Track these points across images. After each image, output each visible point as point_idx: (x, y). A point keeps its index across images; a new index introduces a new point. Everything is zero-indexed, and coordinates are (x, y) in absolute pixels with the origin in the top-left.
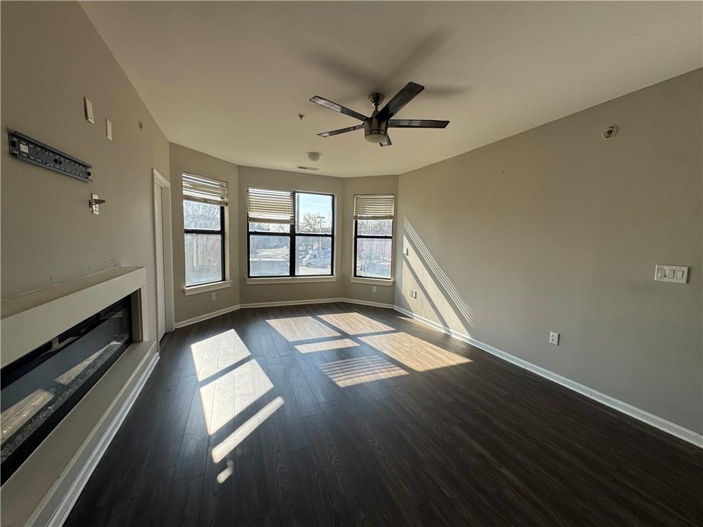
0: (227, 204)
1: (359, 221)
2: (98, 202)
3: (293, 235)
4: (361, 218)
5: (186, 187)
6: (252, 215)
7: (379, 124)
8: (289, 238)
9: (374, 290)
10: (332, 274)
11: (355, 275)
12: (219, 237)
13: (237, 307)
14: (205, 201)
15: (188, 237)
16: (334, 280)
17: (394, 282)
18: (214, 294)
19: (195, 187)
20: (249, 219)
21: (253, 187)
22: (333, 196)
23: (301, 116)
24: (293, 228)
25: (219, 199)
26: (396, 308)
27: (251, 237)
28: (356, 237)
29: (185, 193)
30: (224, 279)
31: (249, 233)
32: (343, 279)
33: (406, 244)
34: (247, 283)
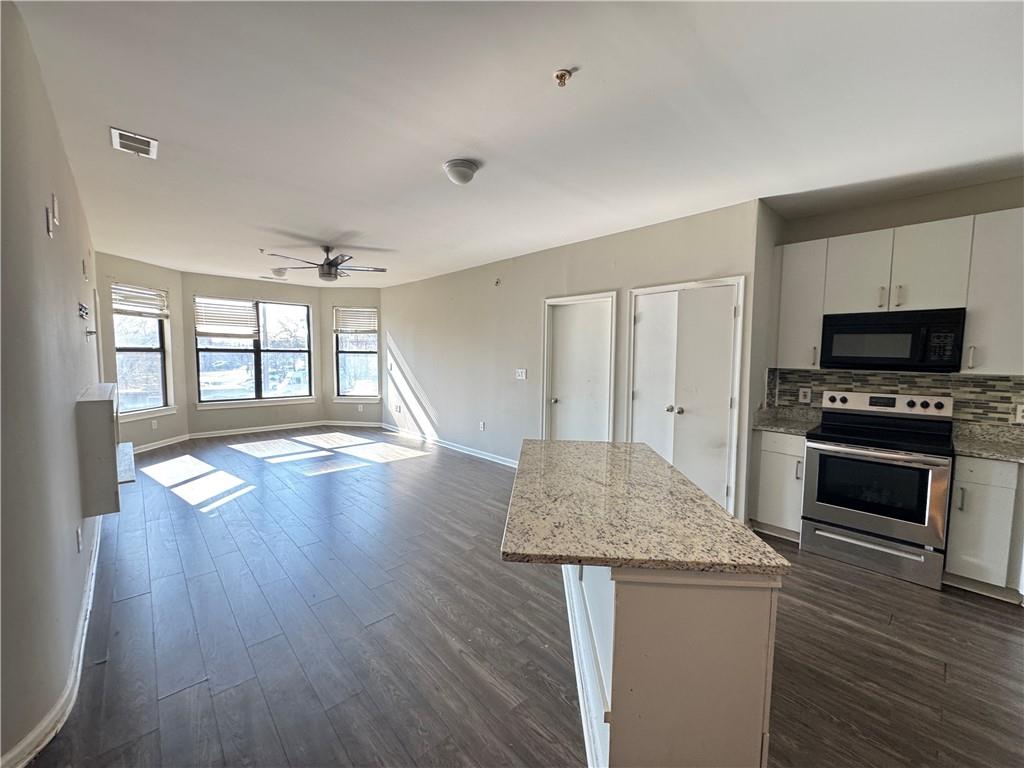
0: (167, 317)
1: (340, 335)
2: (91, 333)
3: (257, 350)
4: (342, 332)
5: (116, 300)
6: (201, 328)
7: (330, 269)
8: (253, 355)
9: (360, 408)
10: (311, 395)
11: (338, 395)
12: (158, 355)
13: (186, 437)
14: (140, 314)
15: (119, 356)
16: (313, 401)
17: (381, 399)
18: (155, 421)
19: (126, 299)
20: (197, 334)
21: (202, 296)
22: (308, 307)
23: (262, 250)
24: (257, 343)
25: (158, 312)
26: (384, 426)
27: (201, 354)
28: (338, 352)
29: (115, 306)
30: (166, 404)
31: (198, 350)
32: (324, 400)
33: (390, 360)
34: (199, 409)
